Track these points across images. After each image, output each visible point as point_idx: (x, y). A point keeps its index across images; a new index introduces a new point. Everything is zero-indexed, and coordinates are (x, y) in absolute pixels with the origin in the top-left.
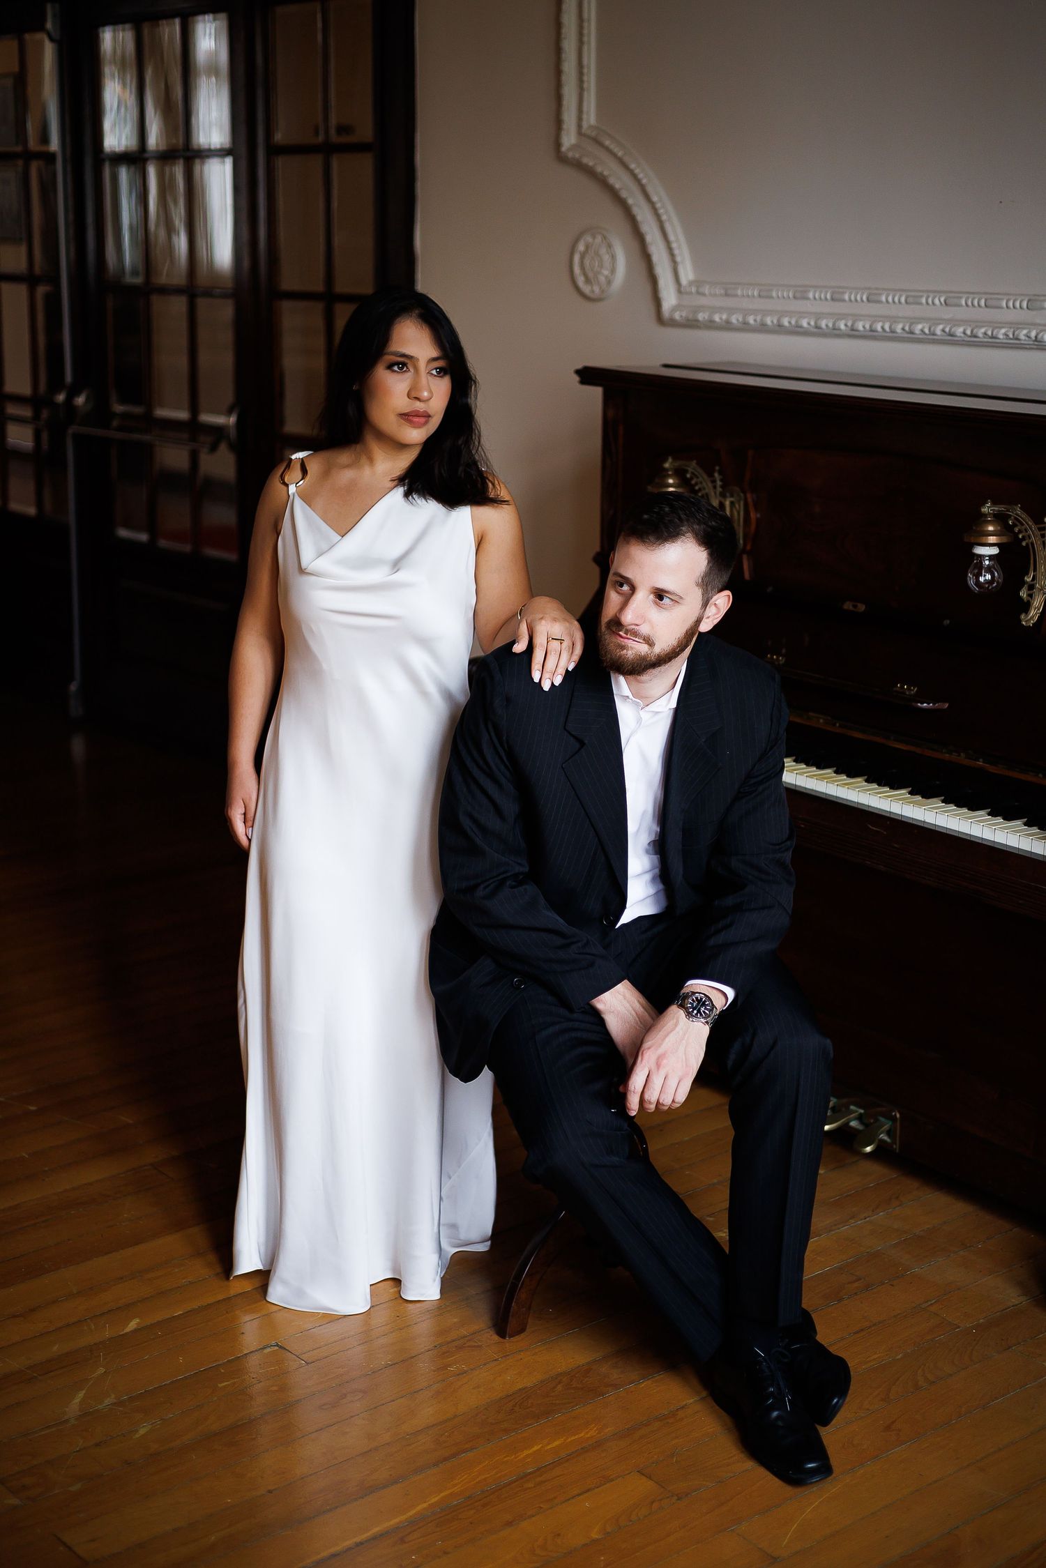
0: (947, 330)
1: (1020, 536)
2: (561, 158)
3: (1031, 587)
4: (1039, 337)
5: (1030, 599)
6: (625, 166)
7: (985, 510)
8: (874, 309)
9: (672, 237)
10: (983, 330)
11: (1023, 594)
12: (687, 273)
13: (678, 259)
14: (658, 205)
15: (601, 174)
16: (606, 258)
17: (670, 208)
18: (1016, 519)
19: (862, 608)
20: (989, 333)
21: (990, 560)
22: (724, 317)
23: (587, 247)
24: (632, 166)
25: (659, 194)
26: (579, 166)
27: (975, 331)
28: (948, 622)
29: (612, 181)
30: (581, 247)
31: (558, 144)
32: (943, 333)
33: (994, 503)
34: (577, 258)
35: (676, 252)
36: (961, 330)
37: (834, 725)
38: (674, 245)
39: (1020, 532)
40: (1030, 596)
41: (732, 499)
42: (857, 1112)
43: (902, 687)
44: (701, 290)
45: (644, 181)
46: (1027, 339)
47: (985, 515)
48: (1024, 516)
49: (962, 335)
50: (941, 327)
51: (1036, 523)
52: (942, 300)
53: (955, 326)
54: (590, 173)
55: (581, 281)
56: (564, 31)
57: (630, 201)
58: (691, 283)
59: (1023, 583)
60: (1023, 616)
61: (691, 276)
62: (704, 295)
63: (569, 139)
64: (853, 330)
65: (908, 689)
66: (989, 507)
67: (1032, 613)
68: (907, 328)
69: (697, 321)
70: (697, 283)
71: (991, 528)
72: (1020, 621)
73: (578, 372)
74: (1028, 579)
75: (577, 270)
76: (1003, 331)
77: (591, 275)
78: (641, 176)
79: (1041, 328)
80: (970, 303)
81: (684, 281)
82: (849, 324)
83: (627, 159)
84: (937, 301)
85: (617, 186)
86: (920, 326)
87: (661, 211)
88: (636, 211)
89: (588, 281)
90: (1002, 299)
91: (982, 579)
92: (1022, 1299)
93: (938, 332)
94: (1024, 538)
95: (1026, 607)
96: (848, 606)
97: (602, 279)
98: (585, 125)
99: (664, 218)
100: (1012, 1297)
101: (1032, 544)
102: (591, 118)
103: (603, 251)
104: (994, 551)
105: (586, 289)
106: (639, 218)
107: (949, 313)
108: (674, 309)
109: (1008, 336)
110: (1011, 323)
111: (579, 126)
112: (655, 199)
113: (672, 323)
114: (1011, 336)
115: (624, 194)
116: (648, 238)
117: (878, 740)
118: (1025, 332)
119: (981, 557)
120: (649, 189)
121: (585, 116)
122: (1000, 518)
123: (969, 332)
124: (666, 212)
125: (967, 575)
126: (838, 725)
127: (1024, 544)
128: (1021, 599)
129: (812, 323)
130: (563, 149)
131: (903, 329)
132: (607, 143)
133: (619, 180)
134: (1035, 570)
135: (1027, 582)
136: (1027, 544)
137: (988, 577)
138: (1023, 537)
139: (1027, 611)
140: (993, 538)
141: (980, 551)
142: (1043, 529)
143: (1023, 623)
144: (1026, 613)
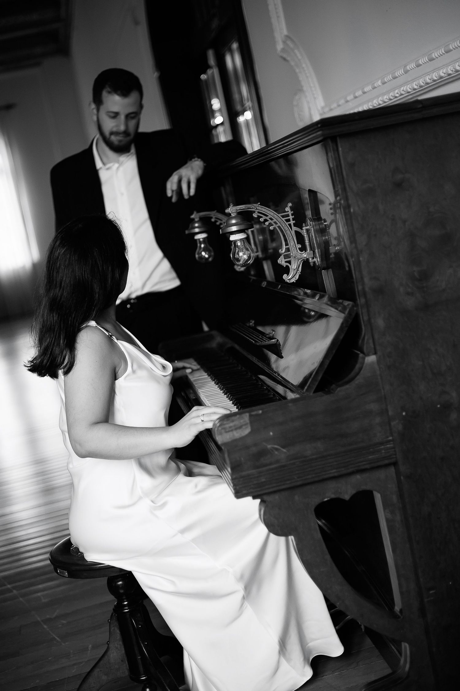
3: (287, 256)
5: (288, 264)
7: (229, 211)
9: (312, 85)
14: (306, 69)
15: (289, 61)
18: (259, 212)
24: (296, 51)
33: (237, 205)
38: (314, 89)
40: (289, 262)
45: (300, 58)
48: (264, 210)
57: (297, 71)
60: (285, 277)
63: (280, 46)
70: (323, 108)
88: (299, 75)
101: (279, 227)
102: (285, 32)
106: (301, 79)
115: (295, 68)
119: (235, 242)
120: (302, 61)
121: (282, 31)
128: (281, 266)
132: (288, 42)
136: (275, 228)
139: (288, 274)
140: (234, 228)
141: (233, 238)
142: (288, 216)
143: (288, 281)
144: (288, 276)
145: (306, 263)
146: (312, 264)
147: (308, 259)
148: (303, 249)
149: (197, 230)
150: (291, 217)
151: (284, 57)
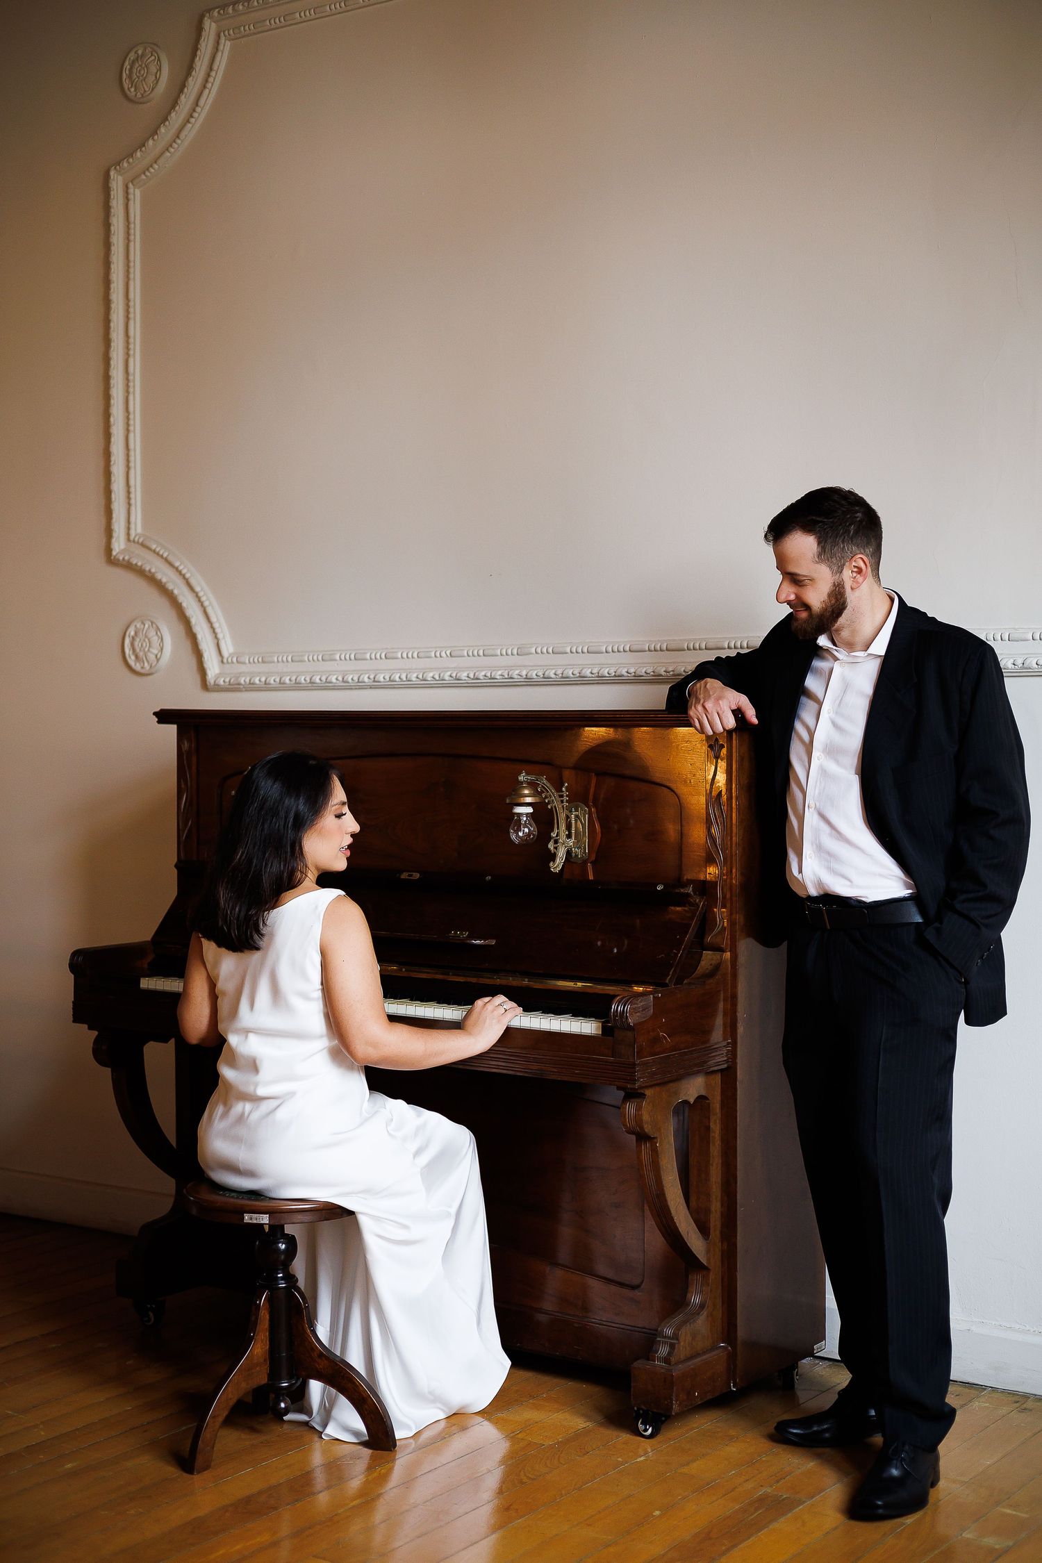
0: (454, 675)
1: (547, 801)
2: (110, 560)
3: (556, 842)
4: (529, 675)
5: (556, 851)
6: (171, 564)
7: (521, 778)
8: (391, 664)
9: (213, 619)
10: (483, 673)
11: (551, 846)
12: (228, 647)
13: (220, 636)
14: (201, 594)
15: (150, 572)
16: (155, 639)
17: (211, 596)
18: (543, 785)
19: (417, 876)
20: (489, 675)
21: (527, 817)
22: (263, 679)
23: (136, 633)
24: (177, 564)
25: (201, 585)
26: (129, 566)
27: (476, 674)
28: (490, 878)
29: (159, 576)
30: (131, 632)
31: (108, 549)
32: (450, 678)
33: (528, 774)
34: (127, 641)
35: (218, 630)
36: (465, 674)
37: (401, 970)
38: (216, 625)
39: (546, 797)
40: (556, 848)
43: (456, 933)
44: (242, 659)
45: (188, 575)
46: (519, 677)
47: (522, 783)
48: (548, 785)
49: (467, 679)
50: (449, 673)
51: (557, 792)
52: (448, 653)
53: (460, 671)
54: (140, 572)
55: (131, 660)
56: (113, 459)
57: (176, 592)
58: (232, 655)
59: (550, 838)
60: (551, 864)
61: (231, 650)
62: (244, 663)
63: (119, 545)
64: (374, 681)
65: (461, 934)
66: (524, 776)
67: (558, 861)
68: (420, 676)
69: (239, 684)
70: (238, 654)
71: (526, 792)
72: (550, 868)
73: (155, 714)
74: (554, 835)
75: (128, 651)
76: (500, 673)
77: (141, 654)
78: (184, 571)
79: (530, 668)
80: (471, 654)
81: (225, 654)
82: (372, 677)
83: (171, 558)
84: (443, 654)
85: (164, 580)
86: (431, 674)
87: (203, 599)
88: (181, 599)
89: (137, 657)
90: (497, 649)
91: (521, 834)
92: (588, 1424)
93: (447, 678)
94: (549, 803)
95: (553, 857)
96: (404, 876)
97: (152, 657)
98: (133, 533)
99: (206, 604)
100: (580, 1423)
101: (555, 807)
102: (138, 528)
103: (152, 633)
104: (530, 810)
105: (138, 667)
106: (184, 605)
107: (454, 663)
108: (218, 677)
109: (503, 676)
110: (504, 667)
111: (128, 534)
112: (198, 589)
113: (218, 688)
114: (506, 676)
115: (170, 586)
116: (193, 621)
117: (439, 977)
118: (517, 672)
119: (520, 815)
120: (193, 582)
121: (132, 526)
122: (532, 785)
123: (471, 676)
124: (208, 599)
125: (509, 833)
126: (404, 970)
127: (549, 807)
128: (549, 850)
129: (340, 678)
130: (114, 553)
131: (417, 678)
132: (154, 547)
133: (166, 576)
134: (558, 829)
135: (553, 837)
136: (552, 807)
137: (526, 830)
138: (549, 801)
139: (554, 860)
140: (529, 800)
141: (519, 810)
142: (562, 796)
143: (552, 870)
144: (554, 862)
145: (569, 853)
146: (573, 855)
147: (571, 849)
148: (569, 836)
150: (565, 798)
151: (131, 564)
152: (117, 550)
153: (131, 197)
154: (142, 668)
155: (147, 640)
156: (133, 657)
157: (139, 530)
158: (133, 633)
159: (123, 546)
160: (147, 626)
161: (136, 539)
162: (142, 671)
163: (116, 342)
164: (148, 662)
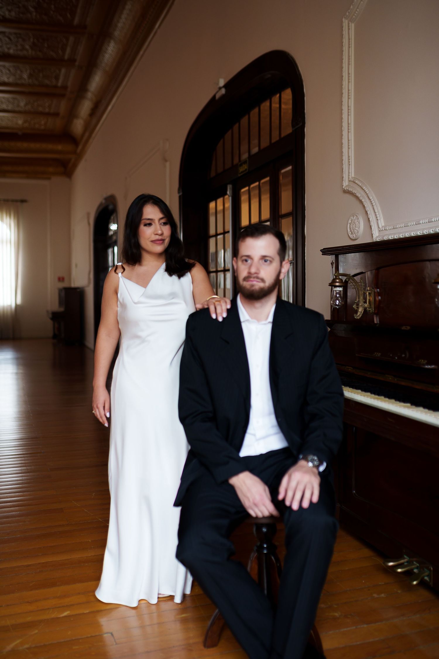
2: (343, 191)
6: (362, 189)
9: (376, 211)
12: (382, 223)
13: (379, 218)
14: (372, 200)
15: (355, 193)
16: (357, 223)
17: (376, 200)
19: (409, 328)
22: (392, 237)
23: (352, 221)
24: (364, 188)
25: (372, 196)
29: (358, 194)
31: (342, 186)
34: (349, 226)
35: (378, 216)
38: (377, 214)
41: (370, 292)
42: (416, 565)
43: (421, 361)
45: (367, 192)
54: (352, 194)
56: (343, 145)
57: (363, 200)
58: (382, 227)
61: (383, 225)
62: (386, 230)
63: (345, 183)
69: (384, 240)
70: (385, 227)
73: (321, 250)
75: (349, 230)
77: (352, 231)
81: (380, 227)
83: (363, 186)
85: (359, 196)
87: (373, 202)
88: (365, 203)
89: (352, 233)
96: (404, 328)
97: (356, 232)
98: (350, 177)
99: (374, 204)
102: (353, 175)
103: (356, 221)
105: (352, 237)
106: (366, 206)
108: (377, 237)
112: (371, 198)
115: (361, 198)
116: (369, 212)
120: (369, 195)
121: (350, 174)
124: (375, 202)
132: (357, 182)
133: (360, 194)
149: (337, 284)
151: (349, 191)
152: (345, 186)
153: (350, 27)
154: (353, 237)
155: (354, 224)
156: (350, 233)
157: (353, 176)
158: (350, 222)
159: (347, 184)
160: (355, 218)
161: (351, 180)
162: (353, 238)
163: (344, 94)
164: (355, 234)
